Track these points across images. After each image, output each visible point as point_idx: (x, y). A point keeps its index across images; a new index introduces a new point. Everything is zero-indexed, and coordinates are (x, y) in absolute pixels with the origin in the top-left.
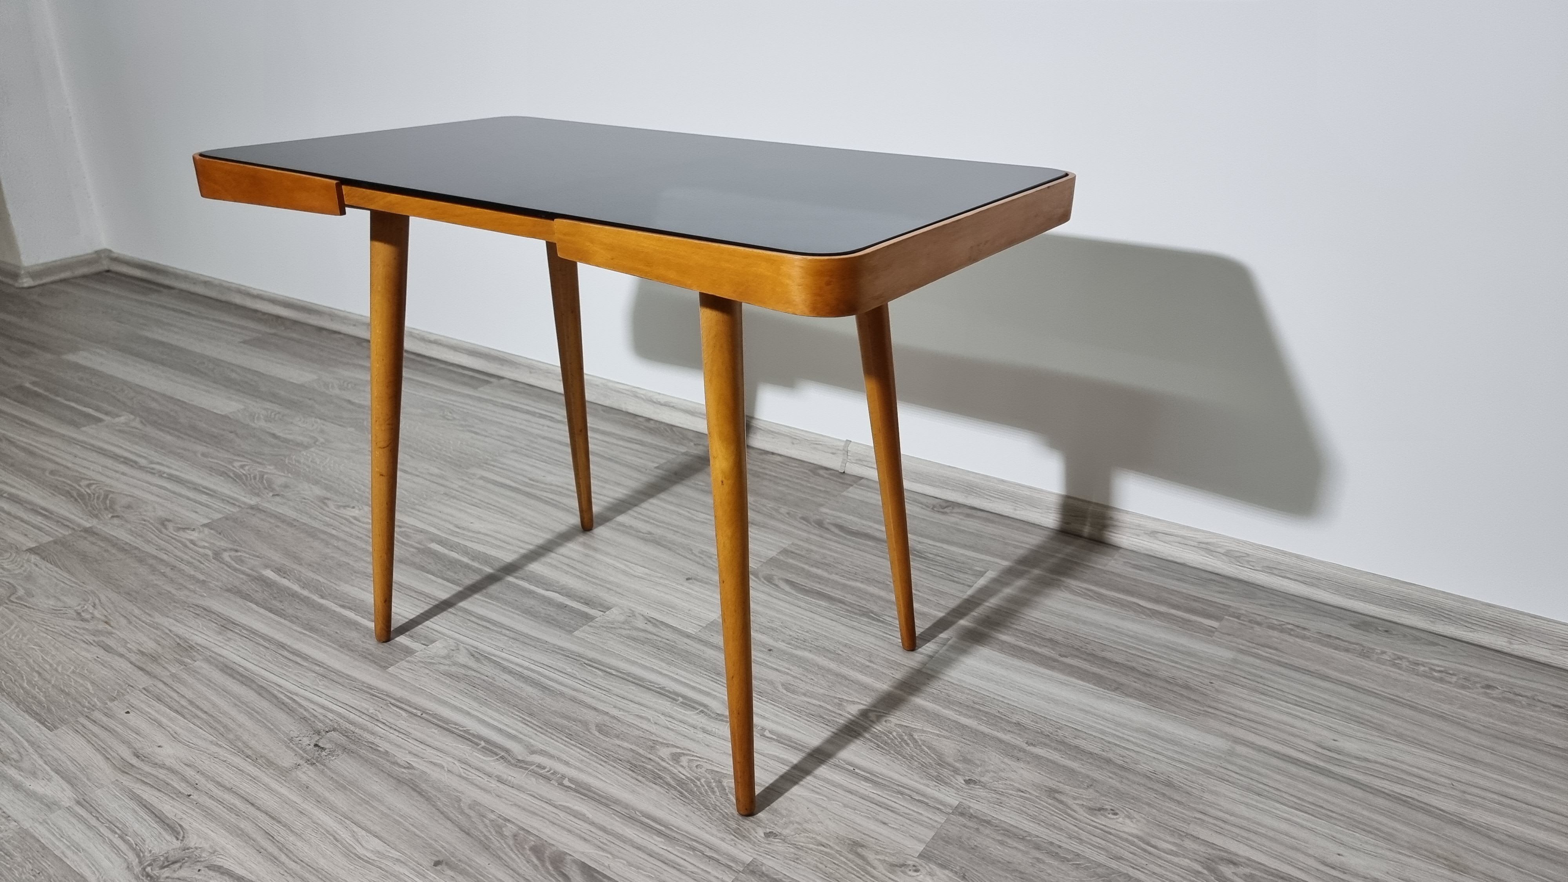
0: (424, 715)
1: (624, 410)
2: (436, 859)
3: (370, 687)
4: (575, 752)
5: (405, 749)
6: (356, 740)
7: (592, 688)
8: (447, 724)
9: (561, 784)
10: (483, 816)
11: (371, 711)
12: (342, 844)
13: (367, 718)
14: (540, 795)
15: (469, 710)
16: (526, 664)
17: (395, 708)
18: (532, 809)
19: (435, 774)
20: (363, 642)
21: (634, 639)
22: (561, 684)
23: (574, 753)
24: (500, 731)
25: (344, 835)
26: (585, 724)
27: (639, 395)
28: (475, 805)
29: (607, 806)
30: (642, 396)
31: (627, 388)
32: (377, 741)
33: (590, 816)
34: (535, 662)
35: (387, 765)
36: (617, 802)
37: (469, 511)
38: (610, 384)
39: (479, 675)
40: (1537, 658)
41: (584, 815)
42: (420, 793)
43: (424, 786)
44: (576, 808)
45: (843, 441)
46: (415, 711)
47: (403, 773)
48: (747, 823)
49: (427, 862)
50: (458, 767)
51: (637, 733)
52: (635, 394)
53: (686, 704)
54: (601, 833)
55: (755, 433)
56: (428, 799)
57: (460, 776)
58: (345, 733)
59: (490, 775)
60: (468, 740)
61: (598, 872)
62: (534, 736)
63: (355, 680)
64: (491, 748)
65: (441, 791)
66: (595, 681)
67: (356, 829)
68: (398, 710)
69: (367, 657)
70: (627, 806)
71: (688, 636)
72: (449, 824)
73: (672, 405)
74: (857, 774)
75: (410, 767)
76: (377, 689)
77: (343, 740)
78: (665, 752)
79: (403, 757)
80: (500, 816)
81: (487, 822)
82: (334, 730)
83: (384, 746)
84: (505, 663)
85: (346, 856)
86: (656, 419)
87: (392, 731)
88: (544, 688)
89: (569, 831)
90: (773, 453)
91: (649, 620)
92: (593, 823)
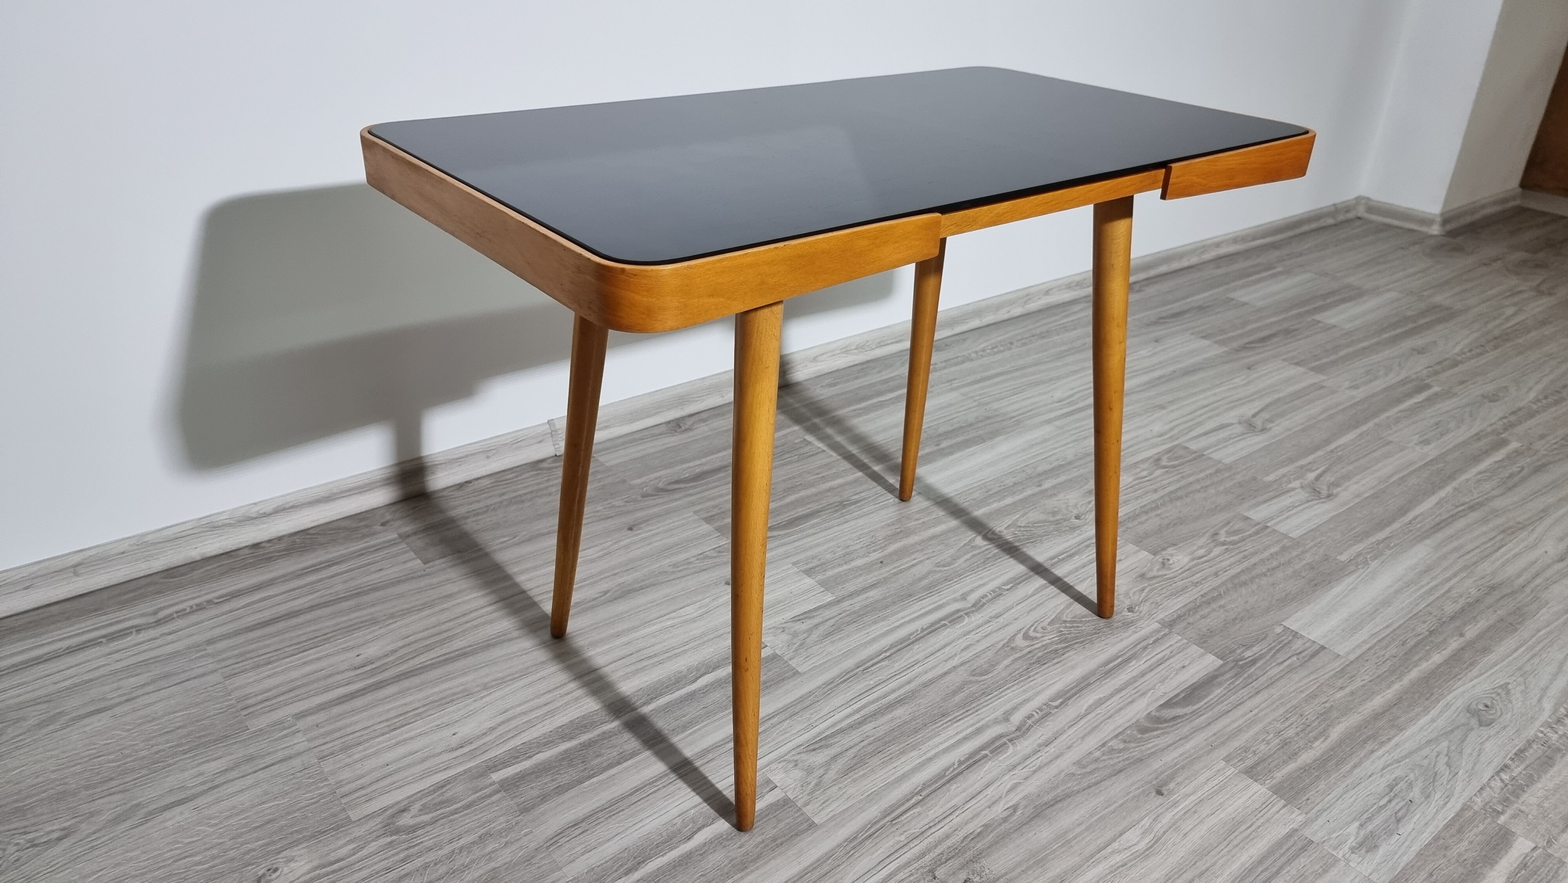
0: (924, 794)
1: (198, 558)
2: (1154, 794)
3: (850, 840)
4: (1010, 694)
5: (984, 809)
6: (956, 852)
7: (909, 671)
8: (944, 776)
9: (1057, 707)
10: (1096, 760)
11: (903, 838)
12: (1130, 861)
13: (916, 842)
14: (1070, 722)
15: (924, 758)
16: (849, 710)
17: (903, 818)
18: (1090, 728)
19: (1031, 787)
20: (740, 847)
21: (830, 634)
22: (894, 691)
23: (1011, 696)
24: (966, 739)
25: (1117, 859)
26: (965, 683)
27: (216, 524)
28: (1079, 763)
29: (1089, 684)
30: (228, 521)
31: (189, 526)
32: (962, 834)
33: (1101, 696)
34: (848, 703)
35: (1006, 826)
36: (1085, 678)
37: (412, 734)
38: (149, 538)
39: (858, 747)
40: (991, 322)
41: (1101, 699)
42: (1057, 802)
43: (1047, 798)
44: (1090, 702)
45: (543, 424)
46: (913, 801)
47: (1023, 814)
48: (1116, 617)
49: (1160, 799)
50: (1020, 773)
51: (990, 654)
52: (212, 526)
53: (954, 620)
54: (1123, 693)
55: (433, 473)
56: (1068, 796)
57: (1035, 771)
58: (940, 862)
59: (1036, 752)
60: (975, 762)
61: (1171, 699)
62: (982, 716)
63: (828, 856)
64: (996, 746)
65: (1057, 787)
66: (896, 668)
67: (1109, 849)
68: (905, 816)
69: (778, 844)
70: (1093, 673)
71: (838, 602)
72: (1107, 783)
73: (291, 504)
74: (1064, 559)
75: (1015, 808)
76: (858, 832)
77: (955, 863)
78: (1020, 642)
79: (998, 810)
80: (1097, 749)
81: (1104, 757)
82: (932, 871)
83: (975, 826)
84: (844, 724)
85: (1147, 857)
86: (266, 539)
87: (947, 820)
88: (900, 702)
89: (1121, 709)
90: (469, 482)
91: (797, 619)
92: (1112, 695)
